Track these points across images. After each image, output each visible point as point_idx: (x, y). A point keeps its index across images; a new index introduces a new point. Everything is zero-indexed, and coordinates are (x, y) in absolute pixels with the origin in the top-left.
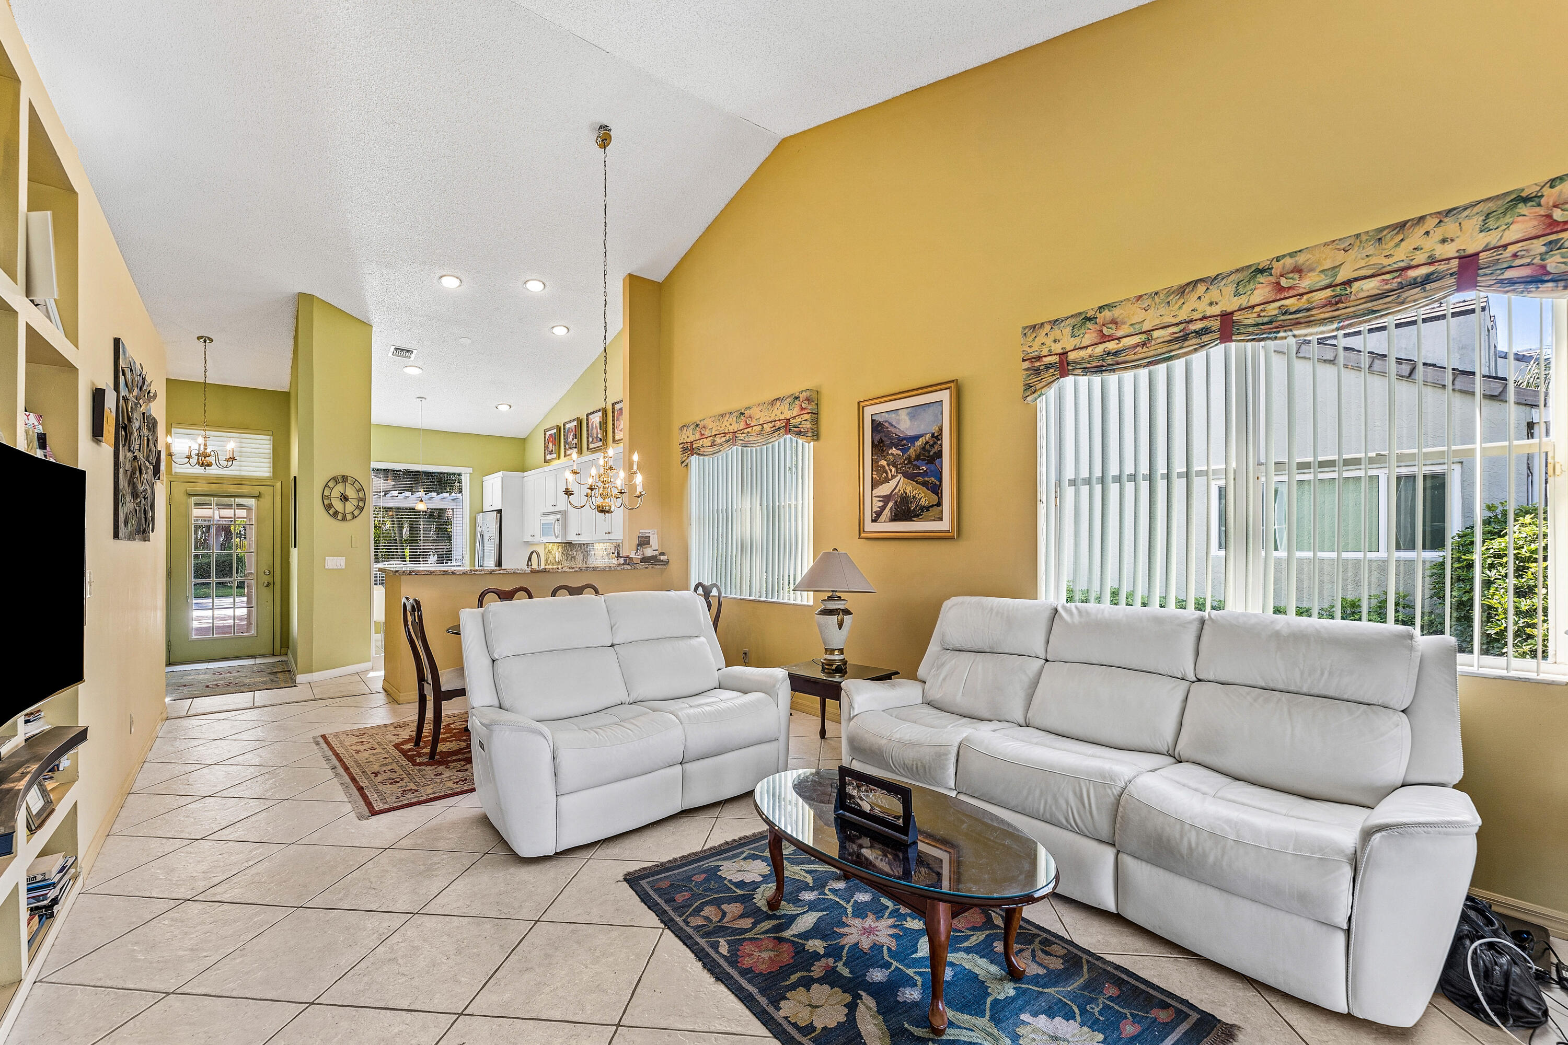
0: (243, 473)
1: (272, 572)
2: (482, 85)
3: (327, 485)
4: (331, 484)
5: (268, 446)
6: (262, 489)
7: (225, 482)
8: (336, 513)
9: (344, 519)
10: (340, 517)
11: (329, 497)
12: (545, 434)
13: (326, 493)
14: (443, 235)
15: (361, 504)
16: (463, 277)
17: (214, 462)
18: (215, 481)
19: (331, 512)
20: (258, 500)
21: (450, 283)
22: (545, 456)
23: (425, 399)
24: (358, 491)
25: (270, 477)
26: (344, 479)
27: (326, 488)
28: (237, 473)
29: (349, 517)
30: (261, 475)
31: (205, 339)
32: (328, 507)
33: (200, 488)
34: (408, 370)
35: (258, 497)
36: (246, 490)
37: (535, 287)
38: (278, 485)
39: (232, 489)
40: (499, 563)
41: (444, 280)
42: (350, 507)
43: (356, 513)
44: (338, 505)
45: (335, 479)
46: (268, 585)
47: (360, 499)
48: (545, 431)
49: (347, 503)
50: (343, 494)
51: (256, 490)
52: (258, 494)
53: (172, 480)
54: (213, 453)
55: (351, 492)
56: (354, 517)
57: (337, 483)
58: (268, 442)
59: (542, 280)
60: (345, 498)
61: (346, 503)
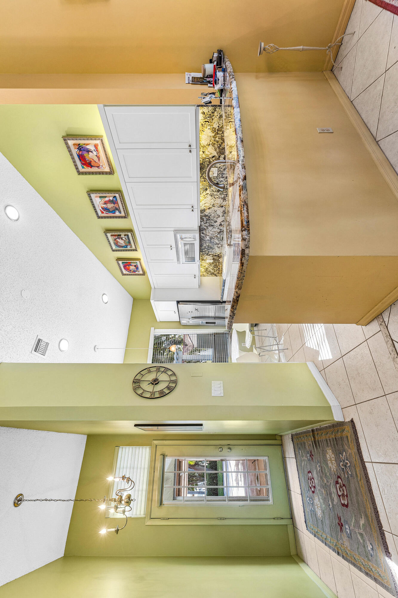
0: (146, 466)
1: (220, 446)
3: (141, 396)
4: (140, 392)
5: (127, 449)
6: (158, 453)
7: (152, 479)
8: (168, 388)
9: (175, 382)
10: (173, 385)
11: (152, 393)
12: (125, 275)
19: (167, 392)
20: (167, 456)
22: (140, 275)
23: (96, 346)
25: (150, 447)
26: (136, 381)
27: (143, 395)
29: (173, 378)
30: (148, 454)
31: (18, 501)
32: (162, 394)
33: (156, 497)
35: (164, 456)
36: (158, 465)
38: (156, 442)
39: (158, 474)
43: (170, 373)
44: (161, 387)
45: (135, 389)
46: (230, 449)
48: (123, 275)
50: (151, 383)
51: (159, 458)
52: (162, 456)
55: (150, 377)
57: (139, 387)
58: (124, 449)
60: (155, 382)
61: (159, 380)
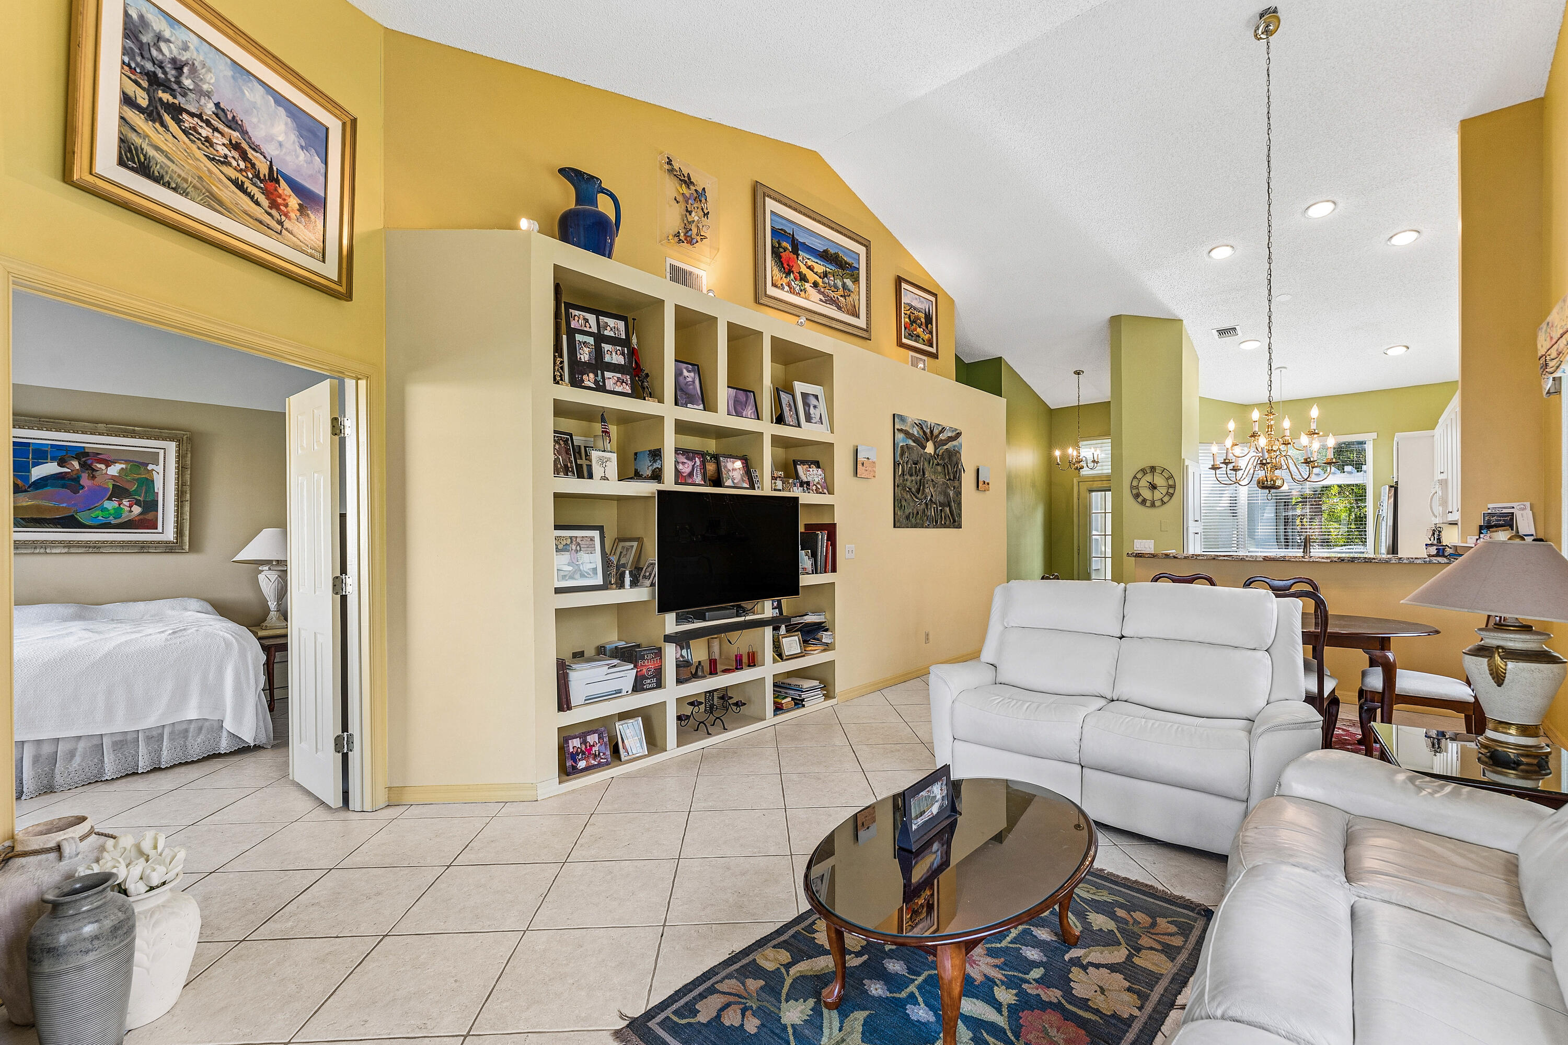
2: (1118, 85)
3: (1135, 477)
4: (1140, 476)
8: (1144, 501)
9: (1153, 505)
10: (1148, 504)
11: (1137, 487)
13: (1135, 483)
14: (1182, 218)
15: (1171, 491)
16: (1231, 243)
17: (1085, 465)
18: (1099, 479)
19: (1140, 500)
21: (1222, 254)
24: (1167, 479)
26: (1153, 469)
27: (1134, 480)
28: (1100, 472)
29: (1158, 503)
31: (1078, 373)
32: (1137, 496)
34: (1243, 346)
37: (1321, 210)
39: (1105, 484)
40: (1394, 549)
41: (1213, 254)
42: (1158, 495)
43: (1166, 499)
44: (1146, 493)
45: (1144, 471)
47: (1170, 486)
49: (1156, 491)
50: (1151, 483)
53: (1080, 480)
54: (1084, 459)
55: (1159, 481)
56: (1163, 503)
57: (1146, 474)
59: (1328, 198)
60: (1153, 487)
61: (1154, 491)
